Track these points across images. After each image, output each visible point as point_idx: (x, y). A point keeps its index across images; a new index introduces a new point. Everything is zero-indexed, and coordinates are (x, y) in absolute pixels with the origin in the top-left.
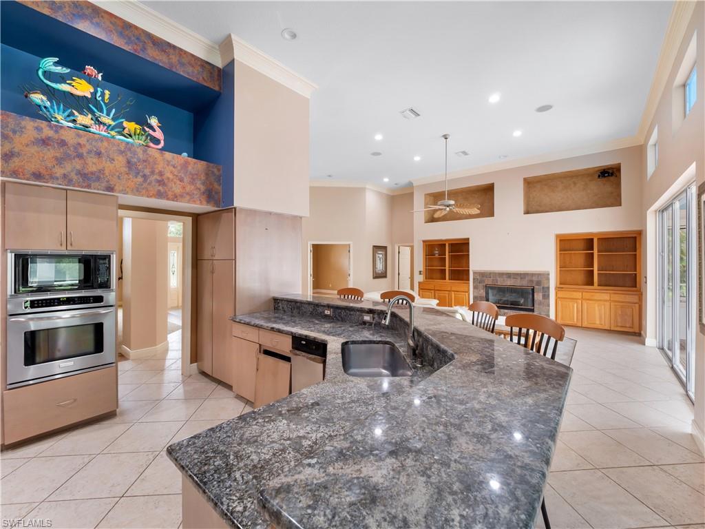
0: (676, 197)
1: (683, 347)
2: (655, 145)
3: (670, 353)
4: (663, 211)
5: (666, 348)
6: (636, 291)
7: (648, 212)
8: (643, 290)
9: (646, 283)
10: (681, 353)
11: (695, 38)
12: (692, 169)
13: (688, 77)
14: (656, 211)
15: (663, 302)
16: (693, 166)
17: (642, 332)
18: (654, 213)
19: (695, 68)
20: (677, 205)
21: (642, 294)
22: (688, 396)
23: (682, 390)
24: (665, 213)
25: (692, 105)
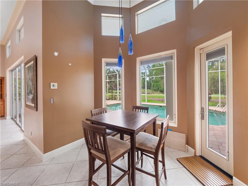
0: (17, 66)
1: (20, 116)
2: (9, 47)
3: (16, 119)
4: (12, 71)
5: (14, 118)
6: (2, 100)
7: (7, 71)
8: (5, 99)
9: (6, 96)
10: (19, 118)
11: (23, 18)
12: (22, 58)
13: (21, 29)
14: (10, 71)
15: (13, 102)
16: (23, 57)
17: (5, 115)
18: (9, 71)
19: (23, 27)
20: (17, 69)
21: (5, 101)
22: (22, 130)
23: (20, 129)
24: (13, 72)
25: (22, 38)
